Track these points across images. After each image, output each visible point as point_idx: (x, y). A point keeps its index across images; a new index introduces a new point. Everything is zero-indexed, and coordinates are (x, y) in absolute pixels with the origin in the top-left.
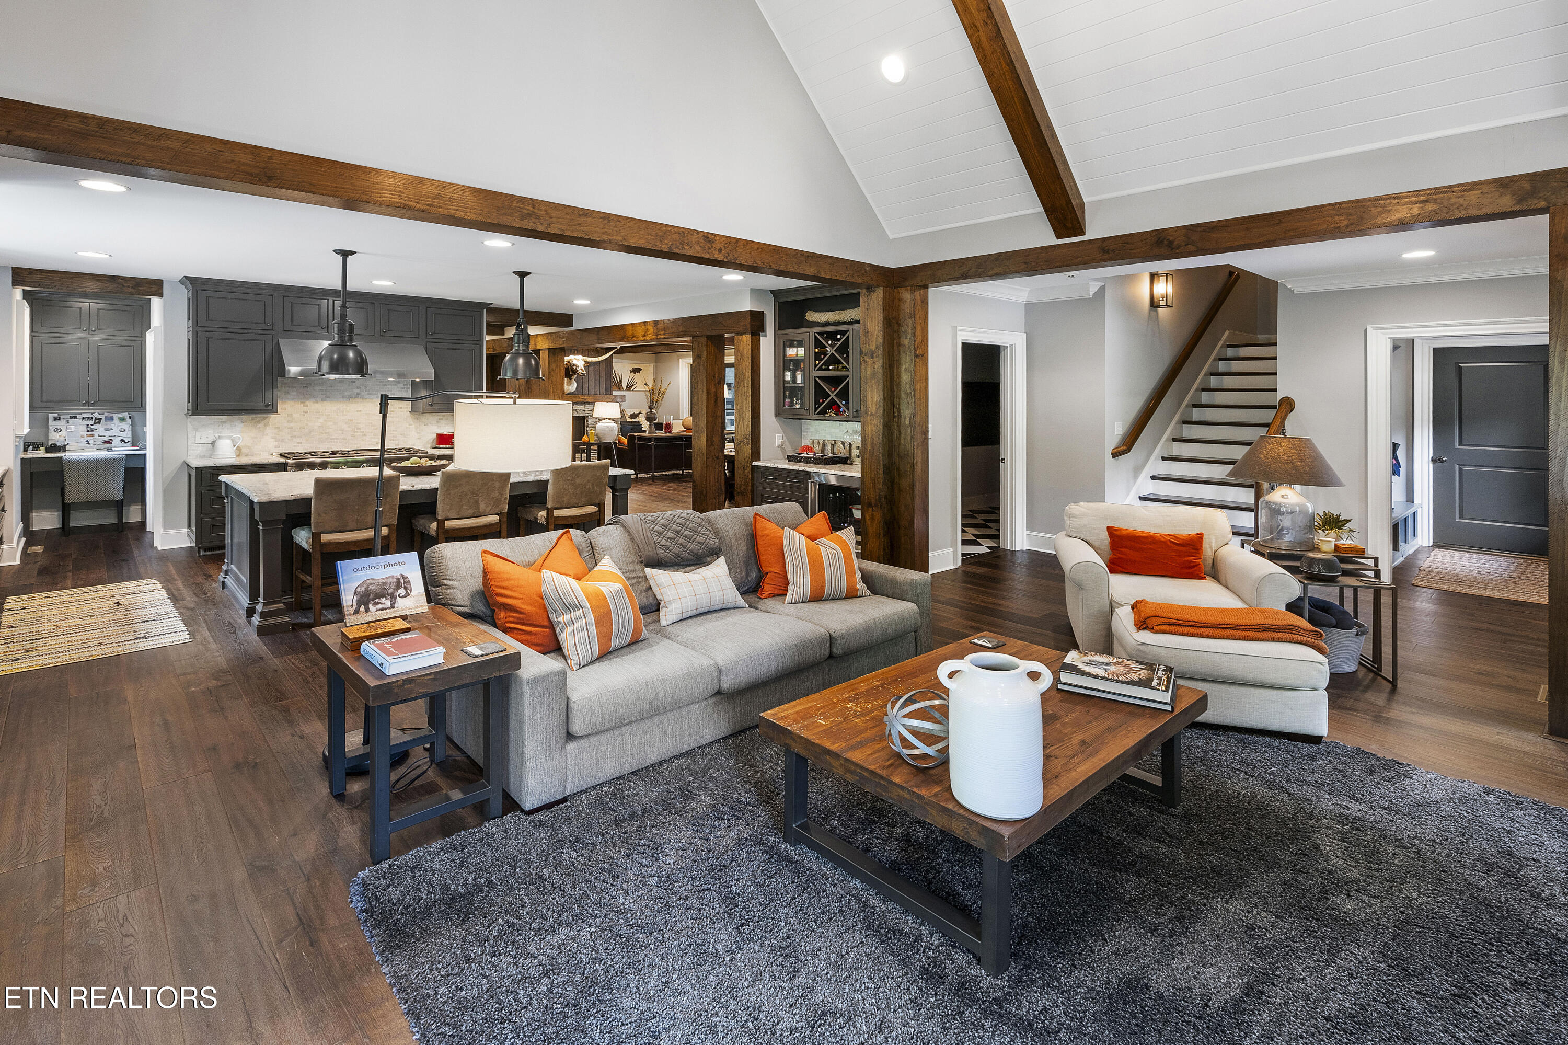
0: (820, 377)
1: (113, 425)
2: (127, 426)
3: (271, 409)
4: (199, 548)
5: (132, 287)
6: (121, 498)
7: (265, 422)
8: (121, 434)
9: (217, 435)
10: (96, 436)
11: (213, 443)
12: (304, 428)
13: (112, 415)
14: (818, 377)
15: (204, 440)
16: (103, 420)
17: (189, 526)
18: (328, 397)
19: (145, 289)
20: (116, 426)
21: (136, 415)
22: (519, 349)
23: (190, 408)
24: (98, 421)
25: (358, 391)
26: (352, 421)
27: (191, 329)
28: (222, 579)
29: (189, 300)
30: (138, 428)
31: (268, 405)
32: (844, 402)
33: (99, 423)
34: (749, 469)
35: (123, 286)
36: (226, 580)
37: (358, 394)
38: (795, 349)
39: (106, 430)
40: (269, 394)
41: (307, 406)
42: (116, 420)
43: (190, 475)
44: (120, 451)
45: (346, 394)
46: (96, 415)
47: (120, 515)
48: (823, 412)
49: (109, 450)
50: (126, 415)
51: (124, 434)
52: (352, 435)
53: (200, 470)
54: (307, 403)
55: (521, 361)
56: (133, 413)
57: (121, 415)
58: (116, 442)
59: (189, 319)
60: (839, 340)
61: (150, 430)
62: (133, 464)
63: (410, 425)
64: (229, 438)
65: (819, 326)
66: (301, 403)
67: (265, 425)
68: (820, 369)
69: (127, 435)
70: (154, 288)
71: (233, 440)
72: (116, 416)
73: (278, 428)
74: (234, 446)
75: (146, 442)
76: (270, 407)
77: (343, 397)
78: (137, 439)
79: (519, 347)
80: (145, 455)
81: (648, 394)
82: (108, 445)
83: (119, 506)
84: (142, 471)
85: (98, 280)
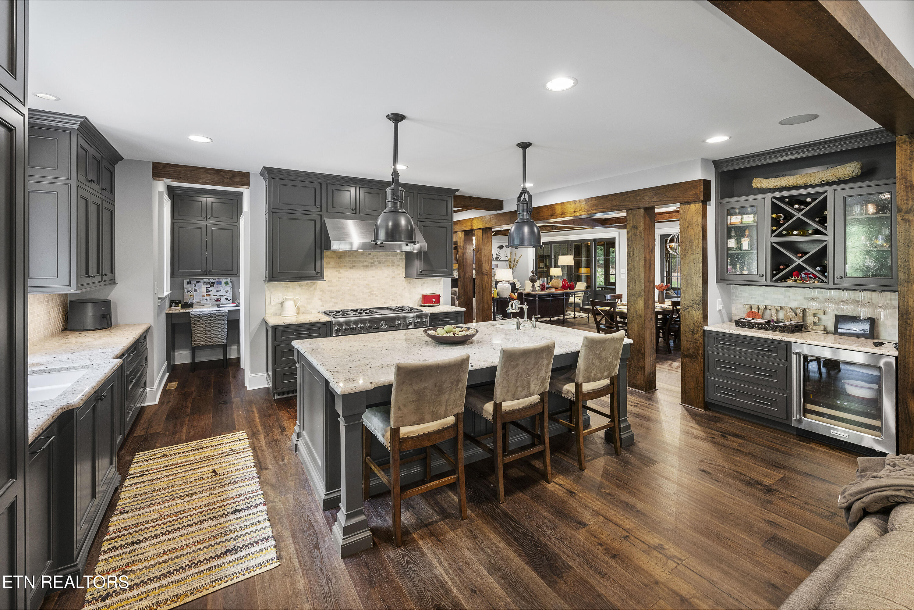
0: (777, 243)
1: (221, 288)
2: (229, 288)
3: (319, 276)
4: (274, 393)
5: (230, 179)
6: (225, 343)
7: (314, 286)
8: (225, 294)
9: (284, 298)
10: (211, 295)
11: (282, 304)
12: (339, 291)
13: (221, 280)
14: (775, 243)
15: (277, 301)
16: (216, 283)
17: (267, 371)
18: (354, 266)
19: (238, 180)
20: (223, 288)
21: (234, 279)
22: (523, 219)
23: (268, 276)
24: (213, 285)
25: (372, 261)
26: (368, 285)
27: (268, 211)
28: (295, 442)
29: (266, 188)
30: (236, 289)
31: (318, 273)
32: (818, 269)
33: (213, 286)
34: (700, 334)
35: (225, 178)
36: (298, 443)
37: (372, 263)
38: (740, 217)
39: (217, 291)
40: (318, 264)
41: (341, 273)
42: (223, 284)
43: (267, 331)
44: (226, 307)
45: (366, 263)
46: (212, 280)
47: (225, 354)
48: (785, 278)
49: (219, 306)
50: (228, 280)
51: (228, 294)
52: (369, 296)
53: (275, 328)
54: (341, 271)
55: (526, 229)
56: (233, 279)
57: (225, 280)
58: (223, 300)
59: (266, 203)
60: (809, 203)
61: (242, 291)
62: (233, 318)
63: (405, 288)
64: (292, 299)
65: (775, 192)
66: (337, 271)
67: (315, 289)
68: (780, 235)
69: (229, 295)
70: (243, 180)
71: (294, 301)
72: (223, 281)
73: (322, 291)
74: (296, 306)
75: (240, 300)
76: (319, 275)
77: (364, 266)
78: (235, 299)
79: (523, 216)
80: (240, 310)
81: (508, 262)
82: (218, 302)
83: (225, 348)
84: (238, 322)
85: (208, 173)
